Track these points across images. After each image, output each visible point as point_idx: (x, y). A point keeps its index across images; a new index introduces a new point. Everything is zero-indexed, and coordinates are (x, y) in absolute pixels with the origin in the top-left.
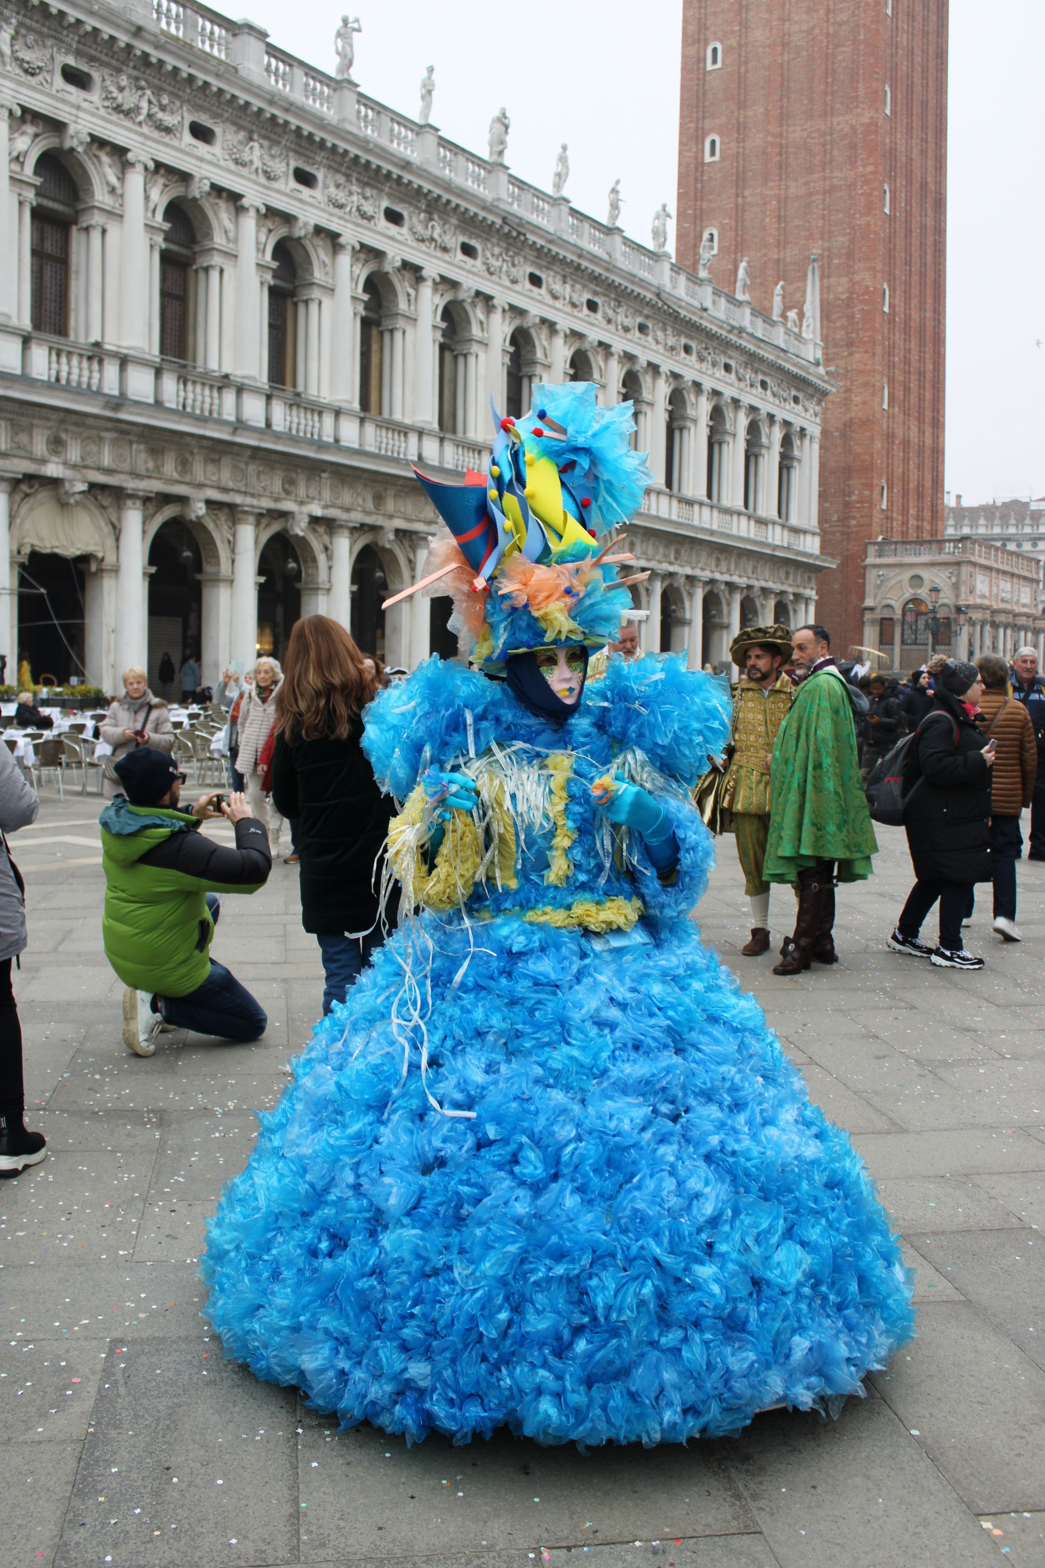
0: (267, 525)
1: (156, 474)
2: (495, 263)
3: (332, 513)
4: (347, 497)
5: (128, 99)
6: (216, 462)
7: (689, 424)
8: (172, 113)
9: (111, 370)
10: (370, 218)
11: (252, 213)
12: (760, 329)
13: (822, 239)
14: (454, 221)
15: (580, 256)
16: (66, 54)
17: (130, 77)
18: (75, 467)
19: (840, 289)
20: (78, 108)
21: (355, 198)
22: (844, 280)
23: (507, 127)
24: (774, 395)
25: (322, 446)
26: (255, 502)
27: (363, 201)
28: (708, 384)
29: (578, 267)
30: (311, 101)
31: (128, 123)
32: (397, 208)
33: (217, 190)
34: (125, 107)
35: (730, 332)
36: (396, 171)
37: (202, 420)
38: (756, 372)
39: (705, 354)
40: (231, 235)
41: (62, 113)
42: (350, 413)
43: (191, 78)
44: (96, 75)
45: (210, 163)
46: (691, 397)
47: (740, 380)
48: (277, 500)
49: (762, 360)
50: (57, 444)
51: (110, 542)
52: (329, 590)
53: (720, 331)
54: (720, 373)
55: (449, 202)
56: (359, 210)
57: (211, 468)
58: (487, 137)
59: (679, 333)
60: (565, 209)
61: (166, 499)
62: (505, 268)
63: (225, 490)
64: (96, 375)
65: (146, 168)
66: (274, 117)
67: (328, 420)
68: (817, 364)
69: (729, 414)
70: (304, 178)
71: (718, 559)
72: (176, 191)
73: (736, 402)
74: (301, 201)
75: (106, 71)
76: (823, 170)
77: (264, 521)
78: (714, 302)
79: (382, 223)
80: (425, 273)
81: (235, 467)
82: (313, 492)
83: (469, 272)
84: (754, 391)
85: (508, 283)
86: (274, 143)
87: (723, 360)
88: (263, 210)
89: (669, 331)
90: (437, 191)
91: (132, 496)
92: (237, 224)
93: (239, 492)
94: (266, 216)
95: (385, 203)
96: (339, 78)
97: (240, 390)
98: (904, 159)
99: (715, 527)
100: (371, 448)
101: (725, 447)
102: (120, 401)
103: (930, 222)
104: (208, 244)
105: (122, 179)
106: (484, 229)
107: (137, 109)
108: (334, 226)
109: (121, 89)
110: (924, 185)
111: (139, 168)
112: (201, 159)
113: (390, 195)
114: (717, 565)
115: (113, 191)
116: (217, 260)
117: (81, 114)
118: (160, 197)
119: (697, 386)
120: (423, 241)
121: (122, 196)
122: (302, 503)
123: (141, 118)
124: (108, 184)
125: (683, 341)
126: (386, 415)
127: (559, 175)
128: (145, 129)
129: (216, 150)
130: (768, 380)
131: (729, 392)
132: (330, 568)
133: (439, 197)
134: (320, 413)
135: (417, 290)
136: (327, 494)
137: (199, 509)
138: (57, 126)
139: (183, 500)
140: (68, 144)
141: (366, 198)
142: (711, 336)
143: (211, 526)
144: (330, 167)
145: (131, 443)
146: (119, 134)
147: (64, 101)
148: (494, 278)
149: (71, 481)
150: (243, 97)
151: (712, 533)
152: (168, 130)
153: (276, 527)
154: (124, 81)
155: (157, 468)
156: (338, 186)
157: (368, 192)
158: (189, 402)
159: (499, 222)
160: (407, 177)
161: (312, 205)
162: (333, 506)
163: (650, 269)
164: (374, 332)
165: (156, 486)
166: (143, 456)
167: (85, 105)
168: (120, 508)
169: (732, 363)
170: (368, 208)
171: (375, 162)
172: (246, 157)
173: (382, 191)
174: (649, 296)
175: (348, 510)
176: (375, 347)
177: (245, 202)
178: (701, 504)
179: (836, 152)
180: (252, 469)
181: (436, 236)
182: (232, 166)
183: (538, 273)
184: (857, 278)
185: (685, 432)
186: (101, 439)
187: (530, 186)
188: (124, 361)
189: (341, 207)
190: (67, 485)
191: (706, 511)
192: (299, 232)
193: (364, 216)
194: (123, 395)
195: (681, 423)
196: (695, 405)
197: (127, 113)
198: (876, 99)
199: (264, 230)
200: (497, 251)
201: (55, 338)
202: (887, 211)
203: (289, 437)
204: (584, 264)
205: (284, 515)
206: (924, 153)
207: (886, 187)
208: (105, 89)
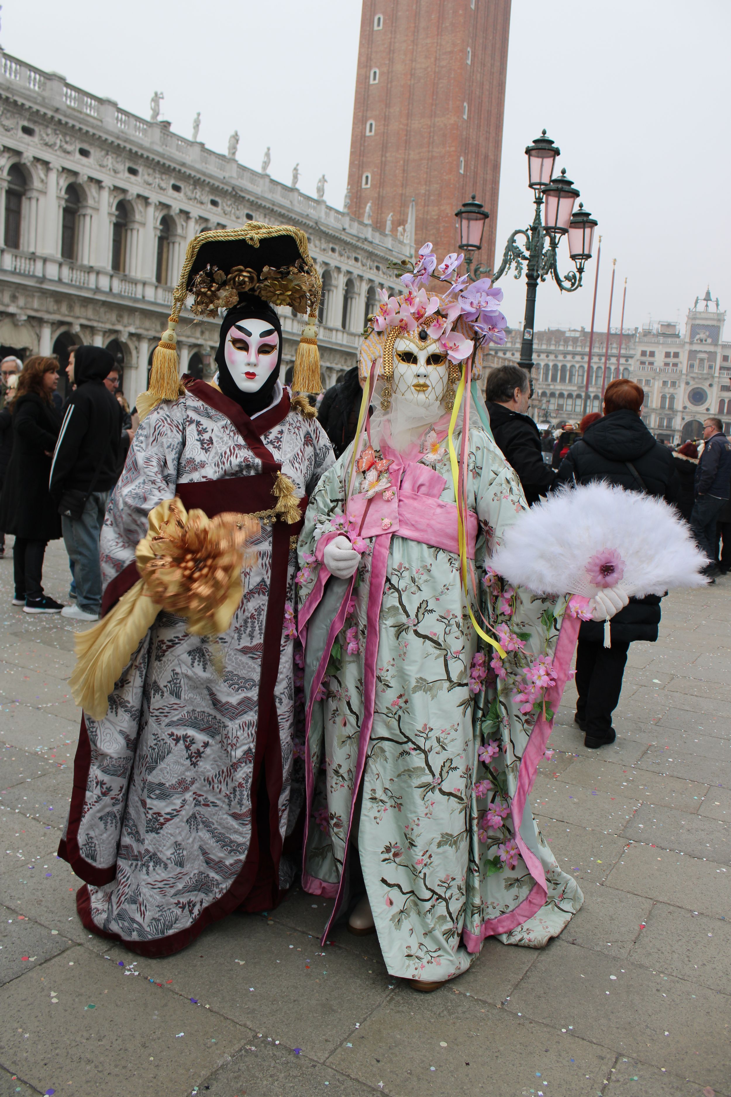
0: (109, 336)
1: (58, 312)
2: (228, 209)
3: (140, 331)
4: (147, 324)
5: (51, 139)
6: (86, 307)
7: (332, 288)
8: (71, 144)
9: (39, 264)
10: (164, 190)
11: (107, 189)
12: (377, 239)
13: (426, 185)
14: (207, 189)
15: (273, 205)
16: (24, 120)
17: (52, 129)
18: (21, 308)
19: (433, 213)
20: (28, 145)
21: (157, 180)
22: (436, 208)
23: (237, 141)
24: (384, 273)
25: (136, 300)
26: (103, 325)
27: (161, 182)
28: (344, 268)
29: (272, 210)
30: (137, 133)
31: (50, 150)
32: (178, 184)
33: (91, 179)
34: (50, 144)
35: (358, 241)
36: (178, 167)
37: (80, 288)
38: (373, 261)
39: (343, 252)
40: (97, 200)
41: (20, 148)
42: (151, 284)
43: (80, 129)
44: (37, 129)
45: (88, 167)
46: (334, 275)
47: (363, 265)
48: (113, 325)
49: (376, 255)
50: (14, 298)
51: (36, 342)
52: (137, 368)
53: (352, 241)
54: (352, 262)
55: (204, 181)
56: (159, 186)
57: (83, 310)
58: (227, 145)
59: (329, 242)
60: (267, 180)
61: (62, 323)
62: (233, 211)
63: (89, 320)
64: (32, 267)
65: (58, 170)
66: (119, 145)
67: (140, 287)
68: (411, 257)
69: (357, 283)
70: (133, 171)
71: (346, 359)
72: (71, 180)
73: (361, 277)
74: (131, 183)
75: (41, 127)
76: (429, 147)
77: (107, 335)
78: (350, 226)
79: (171, 191)
80: (191, 215)
81: (94, 309)
82: (131, 321)
83: (214, 214)
84: (372, 271)
85: (234, 218)
86: (119, 155)
87: (354, 255)
88: (112, 188)
89: (323, 241)
90: (198, 176)
91: (47, 322)
92: (99, 194)
93: (95, 320)
94: (113, 190)
95: (172, 182)
96: (152, 121)
97: (98, 273)
98: (474, 143)
99: (345, 343)
100: (160, 301)
101: (354, 300)
102: (43, 279)
103: (489, 177)
104: (85, 204)
105: (46, 176)
106: (223, 193)
107: (55, 144)
108: (146, 194)
109: (48, 135)
110: (486, 157)
111: (55, 171)
112: (84, 165)
113: (175, 178)
114: (345, 362)
115: (42, 181)
116: (89, 211)
117: (30, 148)
118: (64, 183)
119: (338, 269)
120: (191, 199)
121: (46, 183)
122: (125, 326)
123: (57, 148)
124: (40, 178)
125: (331, 246)
126: (169, 284)
127: (265, 163)
128: (59, 153)
129: (90, 161)
130: (381, 266)
131: (356, 272)
132: (138, 357)
133: (200, 179)
134: (136, 284)
135: (187, 223)
136: (138, 322)
137: (77, 329)
138: (18, 153)
139: (70, 324)
140: (23, 161)
141: (162, 180)
142: (346, 243)
143: (82, 336)
144: (145, 166)
145: (47, 298)
146: (46, 155)
147: (22, 142)
148: (227, 216)
149: (20, 315)
150: (104, 136)
151: (341, 345)
152: (68, 153)
153: (112, 337)
154: (49, 131)
155: (59, 309)
156: (149, 175)
157: (164, 177)
158: (74, 279)
159: (230, 189)
160: (183, 170)
161: (136, 185)
162: (140, 328)
163: (315, 208)
164: (165, 243)
165: (57, 317)
166: (52, 304)
167: (31, 143)
168: (41, 327)
169: (359, 257)
170: (163, 185)
171: (168, 163)
172: (105, 163)
173: (171, 176)
174: (311, 224)
175: (147, 330)
176: (165, 250)
177: (104, 184)
178: (337, 330)
179: (436, 138)
180: (102, 310)
181: (197, 197)
182: (98, 167)
183: (251, 213)
184: (442, 208)
185: (331, 293)
186: (34, 296)
187: (249, 169)
188: (45, 260)
189: (150, 184)
190: (18, 317)
191: (340, 334)
192: (129, 197)
193: (161, 188)
194: (44, 276)
195: (329, 288)
196: (337, 279)
197: (50, 146)
198: (459, 111)
199: (112, 197)
200: (229, 203)
201: (14, 251)
202: (462, 171)
203: (120, 296)
204: (276, 208)
205: (116, 332)
206: (487, 139)
207: (462, 159)
208: (40, 135)
